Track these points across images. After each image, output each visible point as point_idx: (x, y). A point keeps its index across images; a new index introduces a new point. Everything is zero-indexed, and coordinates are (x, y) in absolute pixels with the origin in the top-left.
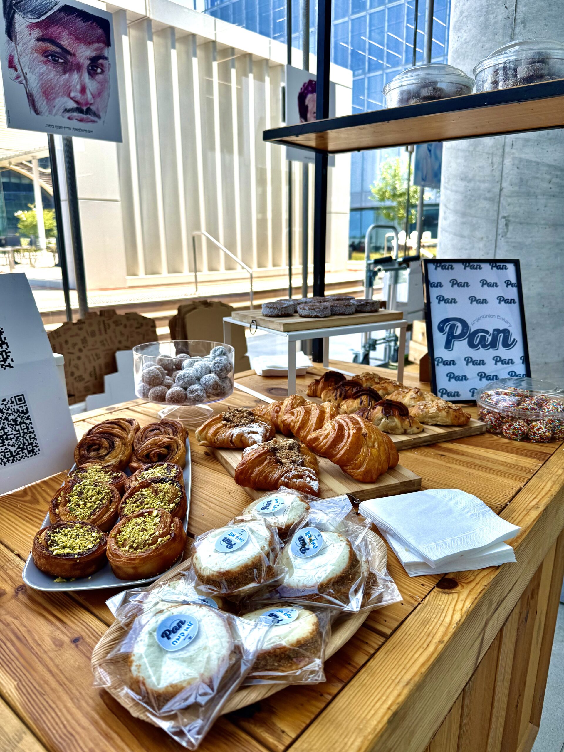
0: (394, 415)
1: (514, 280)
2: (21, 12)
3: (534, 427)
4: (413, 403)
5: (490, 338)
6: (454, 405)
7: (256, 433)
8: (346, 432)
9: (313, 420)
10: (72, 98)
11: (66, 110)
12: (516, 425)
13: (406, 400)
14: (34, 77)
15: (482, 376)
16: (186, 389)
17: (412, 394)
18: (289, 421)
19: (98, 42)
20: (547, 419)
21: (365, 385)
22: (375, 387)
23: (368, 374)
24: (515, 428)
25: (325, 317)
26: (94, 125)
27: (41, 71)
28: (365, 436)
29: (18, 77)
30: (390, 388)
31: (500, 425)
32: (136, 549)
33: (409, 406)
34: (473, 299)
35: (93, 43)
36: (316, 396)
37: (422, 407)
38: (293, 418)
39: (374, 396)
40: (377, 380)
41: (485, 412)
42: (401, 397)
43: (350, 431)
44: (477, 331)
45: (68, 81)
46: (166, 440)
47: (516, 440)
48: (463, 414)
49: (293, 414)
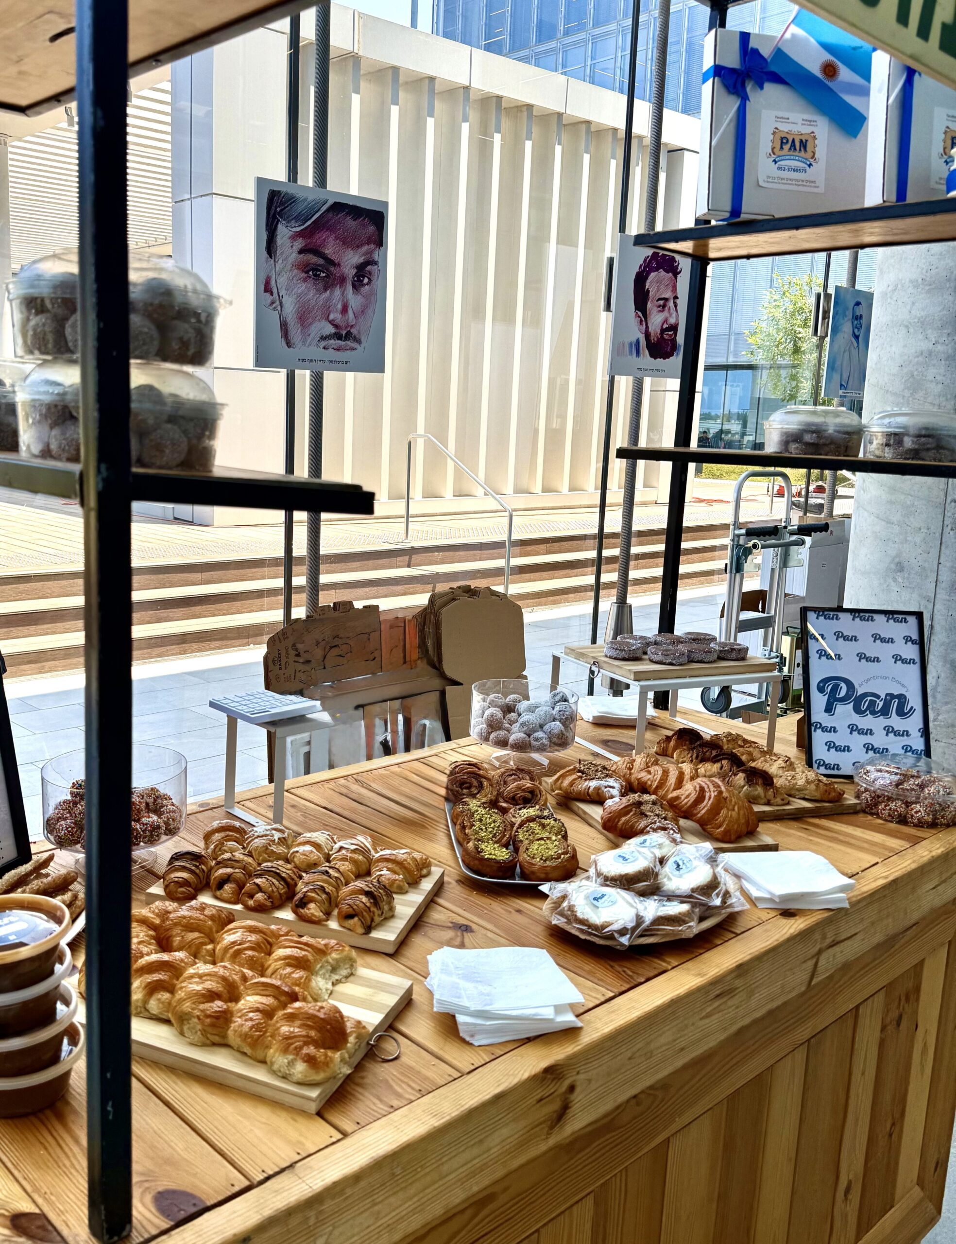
0: (757, 784)
1: (915, 636)
2: (285, 220)
3: (912, 809)
4: (780, 772)
5: (881, 704)
6: (825, 779)
7: (613, 787)
8: (707, 795)
9: (672, 779)
10: (330, 322)
11: (323, 338)
12: (892, 805)
13: (774, 768)
14: (291, 300)
15: (869, 748)
16: (529, 736)
17: (780, 762)
18: (645, 779)
19: (368, 243)
20: (926, 802)
21: (725, 747)
22: (737, 751)
23: (730, 734)
24: (890, 809)
25: (681, 665)
26: (355, 352)
27: (299, 291)
28: (725, 799)
29: (273, 303)
30: (756, 754)
31: (876, 805)
32: (545, 861)
33: (777, 776)
34: (861, 656)
35: (362, 245)
36: (666, 755)
37: (789, 778)
38: (649, 776)
39: (736, 762)
40: (740, 742)
41: (863, 789)
42: (768, 765)
43: (711, 794)
44: (865, 695)
45: (328, 299)
46: (529, 785)
47: (892, 822)
48: (834, 788)
49: (649, 772)
